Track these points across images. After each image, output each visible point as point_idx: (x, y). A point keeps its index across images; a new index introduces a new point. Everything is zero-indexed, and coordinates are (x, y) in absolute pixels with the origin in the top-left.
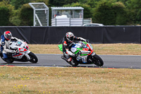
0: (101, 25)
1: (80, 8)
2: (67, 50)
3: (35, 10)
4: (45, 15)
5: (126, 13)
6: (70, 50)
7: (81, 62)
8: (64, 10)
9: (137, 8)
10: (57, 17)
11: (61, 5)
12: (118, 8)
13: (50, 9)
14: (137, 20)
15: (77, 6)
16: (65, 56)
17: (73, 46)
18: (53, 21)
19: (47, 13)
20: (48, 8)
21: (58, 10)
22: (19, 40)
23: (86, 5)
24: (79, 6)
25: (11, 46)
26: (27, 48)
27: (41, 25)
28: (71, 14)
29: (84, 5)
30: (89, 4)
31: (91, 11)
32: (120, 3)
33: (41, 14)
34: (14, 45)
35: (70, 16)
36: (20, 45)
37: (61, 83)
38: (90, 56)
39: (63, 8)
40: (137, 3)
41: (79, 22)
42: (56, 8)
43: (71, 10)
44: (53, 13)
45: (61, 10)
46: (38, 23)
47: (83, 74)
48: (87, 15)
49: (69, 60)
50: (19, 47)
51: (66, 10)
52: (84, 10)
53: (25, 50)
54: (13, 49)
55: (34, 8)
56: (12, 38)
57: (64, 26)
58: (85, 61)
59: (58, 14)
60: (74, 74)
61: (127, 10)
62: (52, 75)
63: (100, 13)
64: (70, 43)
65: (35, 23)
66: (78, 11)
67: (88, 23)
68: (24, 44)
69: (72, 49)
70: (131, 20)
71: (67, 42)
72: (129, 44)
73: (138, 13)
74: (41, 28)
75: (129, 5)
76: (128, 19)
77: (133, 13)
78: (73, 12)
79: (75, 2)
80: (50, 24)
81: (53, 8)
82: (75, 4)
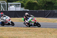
0: (28, 10)
1: (20, 3)
2: (26, 20)
3: (1, 4)
4: (5, 6)
5: (38, 5)
6: (27, 20)
7: (31, 25)
8: (13, 4)
9: (42, 3)
10: (10, 7)
11: (12, 2)
12: (35, 3)
13: (7, 4)
14: (42, 8)
15: (18, 2)
16: (25, 23)
17: (28, 19)
18: (9, 8)
19: (6, 5)
20: (6, 3)
21: (11, 4)
22: (7, 16)
23: (22, 2)
24: (19, 2)
25: (3, 19)
26: (10, 19)
27: (4, 10)
28: (16, 6)
29: (21, 2)
30: (23, 2)
31: (24, 5)
32: (36, 1)
33: (4, 6)
34: (4, 18)
35: (15, 6)
36: (7, 18)
37: (12, 34)
38: (35, 23)
39: (13, 3)
40: (43, 1)
41: (19, 9)
42: (10, 3)
43: (16, 4)
44: (8, 5)
45: (12, 4)
46: (2, 9)
47: (21, 30)
48: (22, 6)
49: (26, 24)
50: (6, 19)
51: (14, 4)
52: (21, 4)
53: (9, 20)
54: (4, 20)
55: (1, 3)
56: (4, 15)
57: (13, 10)
58: (33, 25)
59: (11, 6)
60: (17, 30)
61: (38, 4)
62: (8, 30)
63: (28, 5)
64: (27, 17)
65: (1, 9)
66: (19, 4)
67: (23, 9)
68: (9, 18)
69: (28, 20)
70: (40, 8)
71: (26, 17)
72: (39, 18)
73: (43, 5)
74: (4, 11)
75: (39, 2)
76: (39, 7)
77: (41, 5)
78: (17, 5)
79: (18, 1)
80: (7, 10)
81: (9, 3)
82: (17, 2)
